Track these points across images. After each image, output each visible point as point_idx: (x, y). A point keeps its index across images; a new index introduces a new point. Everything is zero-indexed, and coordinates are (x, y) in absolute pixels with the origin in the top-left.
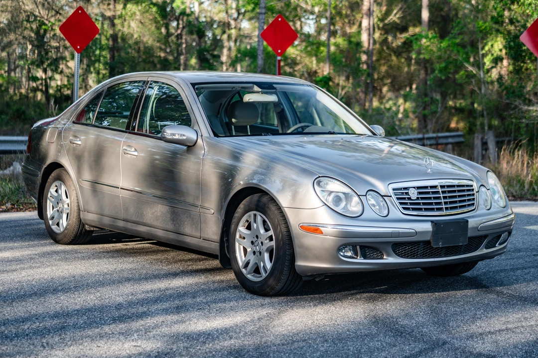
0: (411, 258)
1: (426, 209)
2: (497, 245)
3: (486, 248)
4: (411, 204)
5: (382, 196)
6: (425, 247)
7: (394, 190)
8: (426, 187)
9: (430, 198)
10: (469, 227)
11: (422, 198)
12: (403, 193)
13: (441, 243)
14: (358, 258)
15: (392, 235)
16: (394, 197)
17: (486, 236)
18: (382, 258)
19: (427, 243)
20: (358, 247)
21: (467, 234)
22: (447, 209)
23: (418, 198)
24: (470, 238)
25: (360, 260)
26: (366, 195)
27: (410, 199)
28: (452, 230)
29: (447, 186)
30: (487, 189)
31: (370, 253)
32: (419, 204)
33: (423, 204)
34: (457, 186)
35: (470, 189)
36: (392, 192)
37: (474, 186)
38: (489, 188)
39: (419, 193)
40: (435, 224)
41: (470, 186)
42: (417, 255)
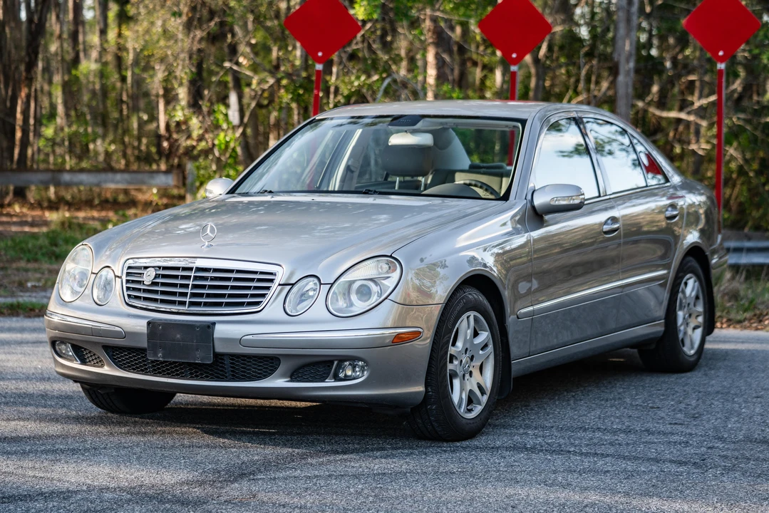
1: (163, 301)
2: (327, 380)
4: (145, 291)
5: (116, 276)
7: (129, 268)
8: (178, 269)
9: (176, 285)
10: (214, 336)
11: (164, 284)
12: (140, 274)
13: (160, 354)
14: (75, 361)
15: (92, 331)
16: (124, 278)
18: (102, 366)
19: (142, 350)
20: (69, 345)
22: (192, 304)
23: (154, 284)
25: (79, 365)
26: (98, 274)
27: (143, 282)
28: (178, 336)
29: (216, 270)
30: (321, 284)
31: (88, 357)
32: (156, 292)
33: (163, 293)
34: (239, 271)
35: (268, 278)
36: (125, 271)
37: (281, 275)
38: (332, 282)
39: (164, 276)
40: (149, 323)
41: (271, 274)
42: (147, 369)
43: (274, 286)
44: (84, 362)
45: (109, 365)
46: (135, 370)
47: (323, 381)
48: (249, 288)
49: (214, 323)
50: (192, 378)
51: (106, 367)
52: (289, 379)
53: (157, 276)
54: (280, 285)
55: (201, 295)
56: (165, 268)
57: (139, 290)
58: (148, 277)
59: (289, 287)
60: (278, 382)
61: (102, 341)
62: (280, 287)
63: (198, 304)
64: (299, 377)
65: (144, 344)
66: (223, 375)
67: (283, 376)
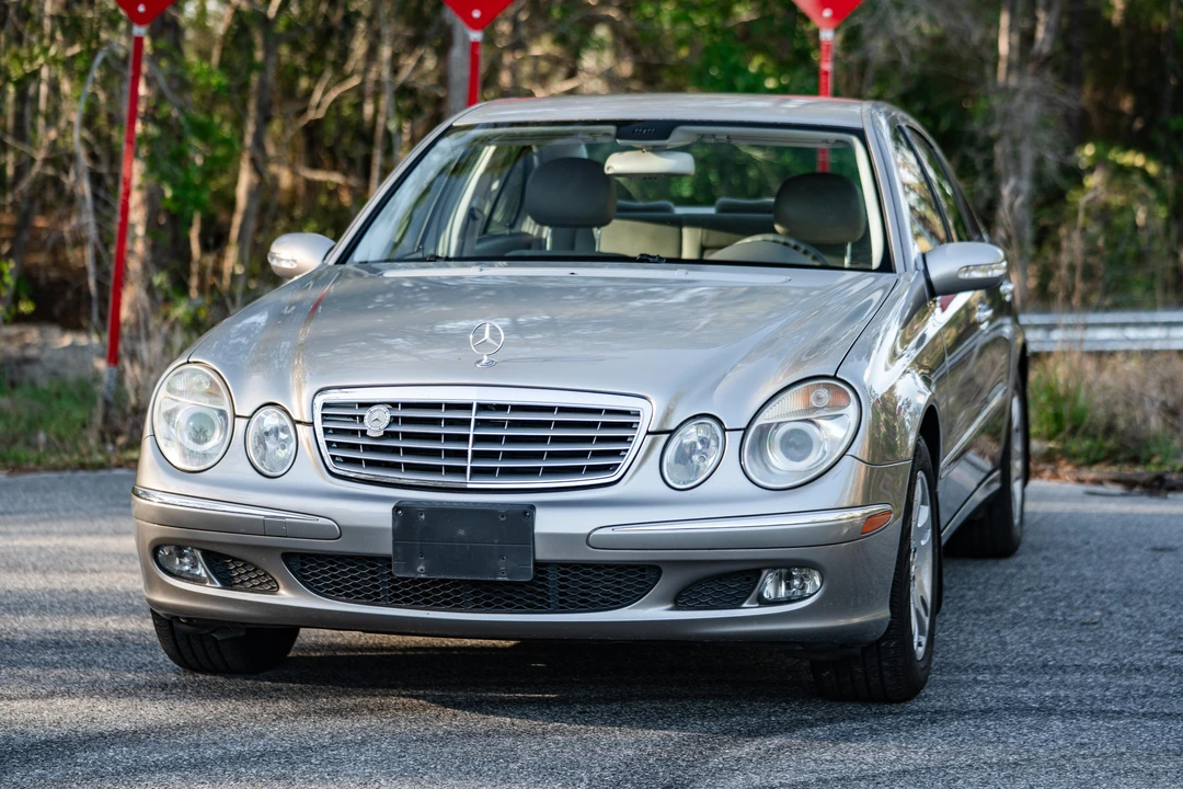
0: (357, 601)
1: (410, 468)
2: (745, 605)
3: (678, 605)
4: (368, 448)
5: (295, 422)
7: (325, 406)
8: (436, 406)
9: (436, 437)
11: (407, 436)
12: (354, 417)
13: (421, 567)
14: (207, 582)
15: (264, 527)
16: (319, 426)
17: (658, 568)
18: (273, 591)
19: (387, 560)
20: (199, 554)
21: (528, 550)
22: (476, 472)
23: (388, 435)
25: (213, 590)
26: (251, 417)
27: (364, 433)
28: (462, 532)
29: (517, 408)
30: (724, 430)
31: (240, 575)
32: (395, 450)
33: (408, 452)
34: (563, 410)
35: (623, 423)
36: (318, 413)
37: (650, 414)
38: (744, 426)
39: (407, 421)
40: (396, 509)
41: (627, 413)
42: (378, 594)
43: (640, 434)
44: (227, 583)
45: (291, 587)
46: (349, 597)
47: (738, 606)
48: (588, 440)
49: (532, 507)
50: (477, 609)
51: (282, 591)
52: (670, 606)
53: (394, 420)
54: (648, 433)
55: (493, 455)
56: (406, 406)
57: (355, 447)
58: (377, 420)
59: (666, 436)
60: (650, 612)
61: (281, 545)
62: (649, 438)
63: (490, 472)
64: (691, 600)
65: (386, 548)
66: (541, 601)
67: (660, 601)
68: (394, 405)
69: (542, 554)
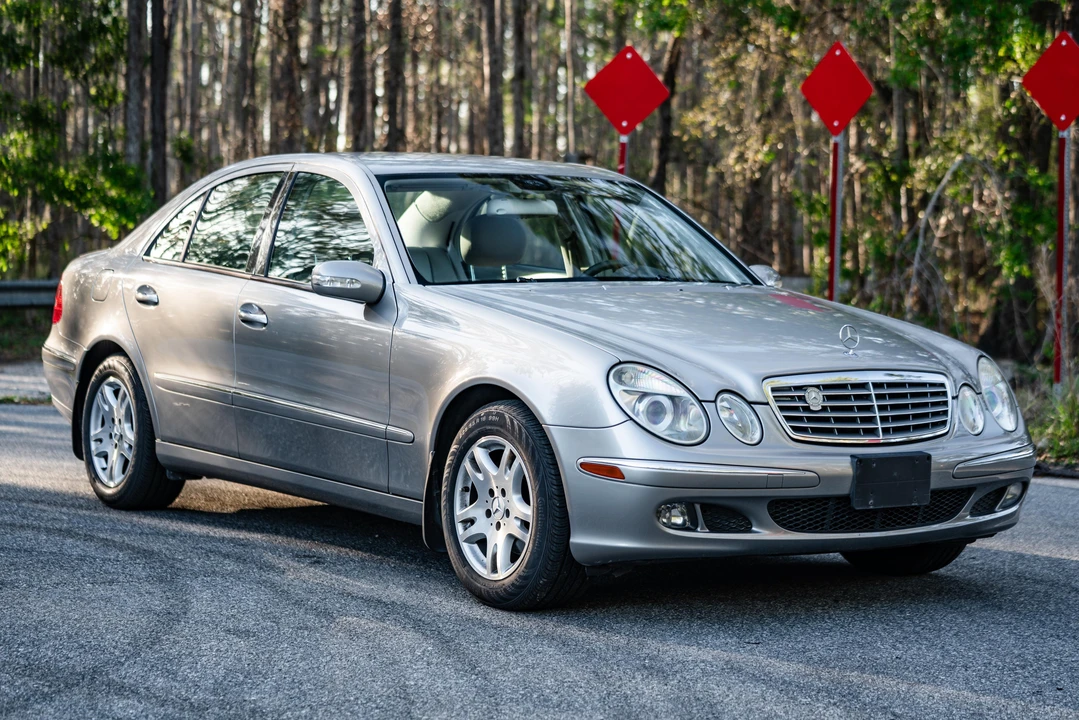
0: (809, 531)
1: (842, 432)
2: (996, 509)
3: (973, 514)
4: (810, 419)
5: (750, 403)
6: (839, 508)
8: (843, 386)
9: (851, 408)
10: (933, 469)
11: (834, 409)
12: (793, 397)
13: (872, 501)
14: (699, 529)
15: (767, 482)
16: (774, 405)
17: (970, 490)
18: (749, 530)
19: (843, 501)
20: (698, 507)
21: (928, 483)
22: (885, 431)
23: (824, 409)
24: (936, 493)
25: (702, 534)
26: (715, 401)
27: (807, 409)
28: (895, 474)
29: (888, 385)
30: (977, 394)
31: (722, 520)
32: (829, 419)
33: (836, 420)
34: (911, 384)
36: (771, 395)
37: (950, 385)
39: (830, 398)
40: (852, 461)
41: (938, 385)
42: (822, 525)
43: (949, 399)
47: (993, 511)
48: (927, 404)
49: (928, 451)
53: (825, 398)
54: (953, 398)
55: (885, 419)
56: (825, 387)
57: (800, 419)
58: (814, 398)
61: (772, 494)
62: (952, 401)
64: (975, 510)
66: (914, 519)
68: (817, 386)
69: (935, 484)
